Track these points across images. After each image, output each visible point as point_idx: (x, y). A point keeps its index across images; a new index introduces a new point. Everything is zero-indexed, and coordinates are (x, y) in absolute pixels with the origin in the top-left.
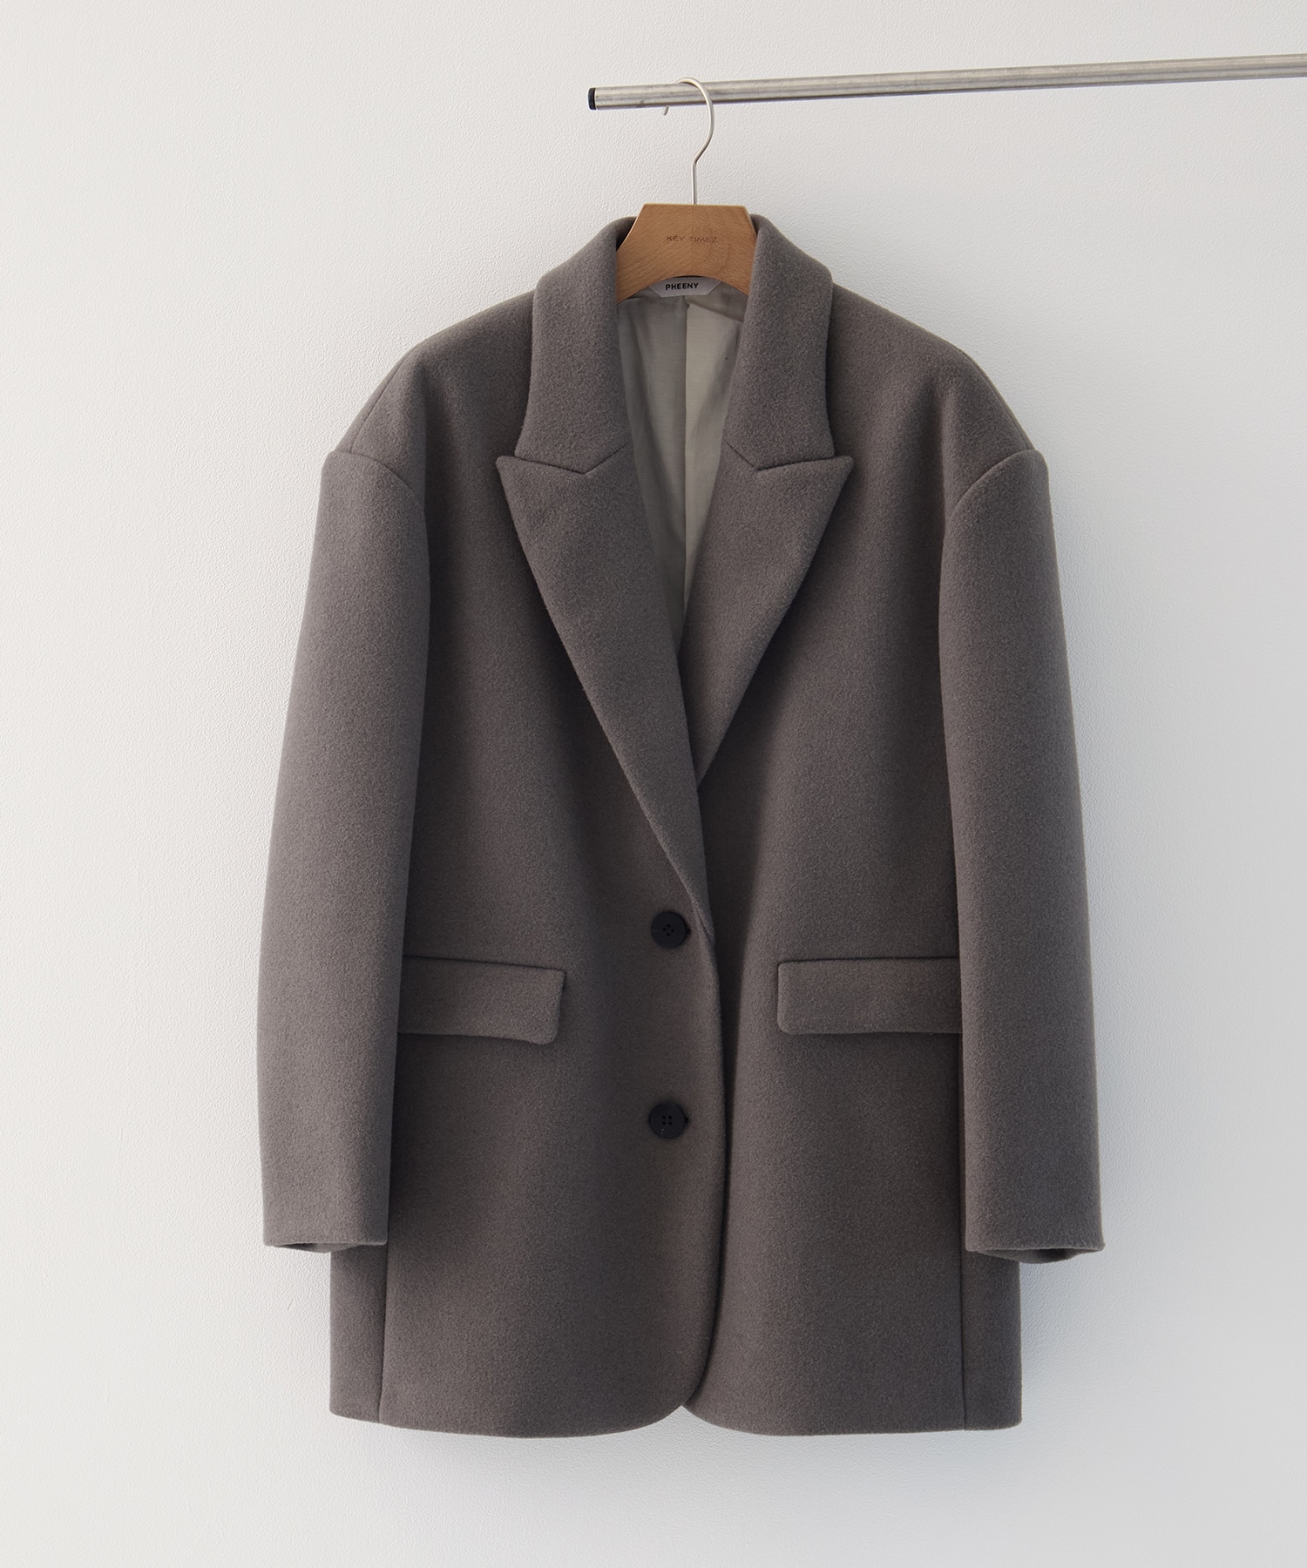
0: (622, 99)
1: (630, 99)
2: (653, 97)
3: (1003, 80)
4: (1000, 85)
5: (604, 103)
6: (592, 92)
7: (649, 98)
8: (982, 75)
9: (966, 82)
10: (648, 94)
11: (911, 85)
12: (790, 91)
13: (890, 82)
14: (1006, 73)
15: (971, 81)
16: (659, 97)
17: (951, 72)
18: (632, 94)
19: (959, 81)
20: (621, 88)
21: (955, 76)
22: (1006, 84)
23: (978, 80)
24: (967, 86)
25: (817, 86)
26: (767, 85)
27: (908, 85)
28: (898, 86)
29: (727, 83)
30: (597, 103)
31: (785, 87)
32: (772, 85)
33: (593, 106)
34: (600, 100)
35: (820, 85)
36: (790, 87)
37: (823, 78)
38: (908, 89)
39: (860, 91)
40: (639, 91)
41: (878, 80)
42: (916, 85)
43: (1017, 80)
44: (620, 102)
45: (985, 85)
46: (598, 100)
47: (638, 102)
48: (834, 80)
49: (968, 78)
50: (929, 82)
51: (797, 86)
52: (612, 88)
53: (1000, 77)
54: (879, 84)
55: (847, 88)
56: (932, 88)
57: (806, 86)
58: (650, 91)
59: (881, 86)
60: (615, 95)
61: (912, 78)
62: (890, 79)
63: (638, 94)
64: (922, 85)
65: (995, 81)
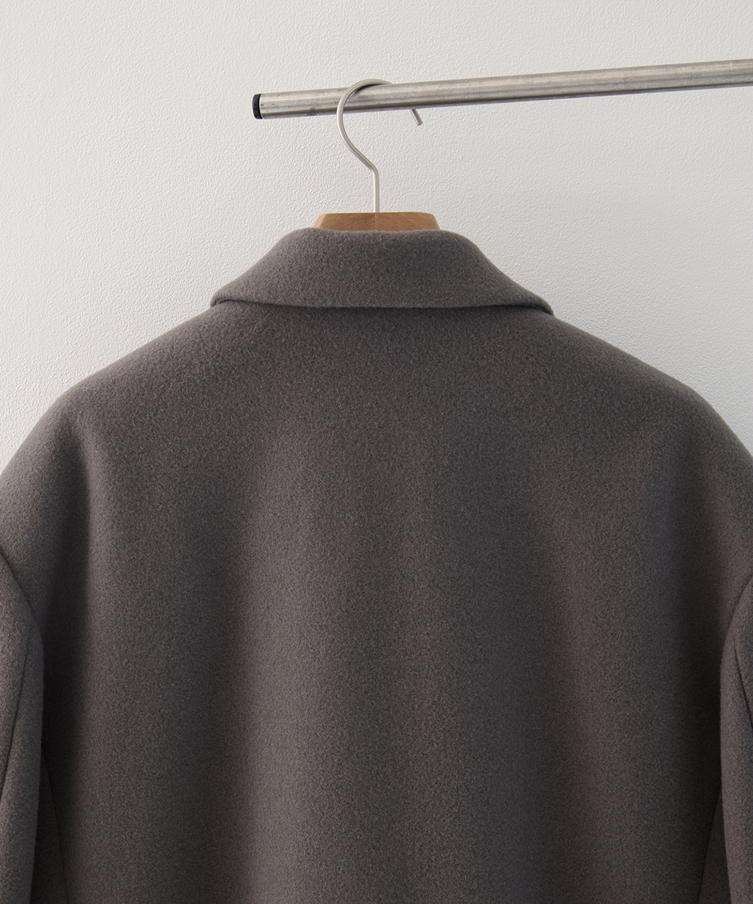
0: (289, 107)
1: (298, 106)
2: (325, 104)
3: (729, 75)
4: (725, 81)
5: (270, 111)
6: (257, 98)
7: (320, 105)
8: (704, 69)
9: (684, 79)
10: (318, 100)
11: (620, 83)
12: (480, 93)
13: (595, 80)
14: (731, 67)
15: (691, 77)
16: (331, 103)
17: (666, 66)
18: (300, 101)
19: (676, 78)
20: (289, 93)
21: (672, 72)
22: (732, 80)
23: (698, 76)
24: (686, 83)
25: (511, 86)
26: (453, 87)
27: (616, 84)
28: (605, 84)
29: (408, 85)
30: (262, 112)
31: (473, 89)
32: (458, 86)
33: (258, 115)
34: (266, 108)
35: (515, 86)
36: (480, 88)
37: (517, 77)
38: (616, 88)
39: (561, 91)
40: (309, 97)
41: (581, 78)
42: (625, 83)
43: (745, 74)
44: (287, 110)
45: (707, 82)
46: (263, 109)
47: (308, 108)
48: (530, 80)
49: (686, 74)
50: (640, 80)
51: (488, 88)
52: (279, 94)
53: (725, 71)
54: (582, 83)
55: (545, 89)
56: (645, 86)
57: (498, 87)
58: (321, 96)
59: (584, 85)
60: (283, 102)
61: (621, 75)
62: (595, 76)
63: (307, 100)
64: (632, 83)
65: (719, 76)
